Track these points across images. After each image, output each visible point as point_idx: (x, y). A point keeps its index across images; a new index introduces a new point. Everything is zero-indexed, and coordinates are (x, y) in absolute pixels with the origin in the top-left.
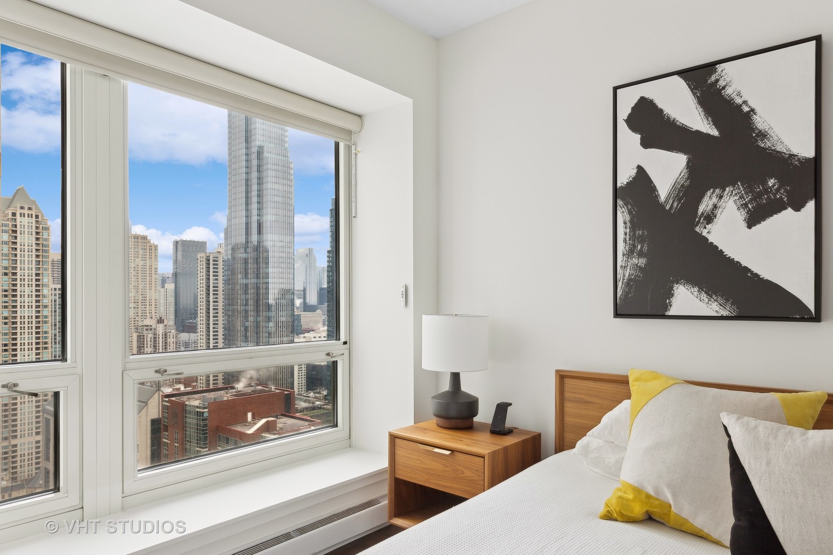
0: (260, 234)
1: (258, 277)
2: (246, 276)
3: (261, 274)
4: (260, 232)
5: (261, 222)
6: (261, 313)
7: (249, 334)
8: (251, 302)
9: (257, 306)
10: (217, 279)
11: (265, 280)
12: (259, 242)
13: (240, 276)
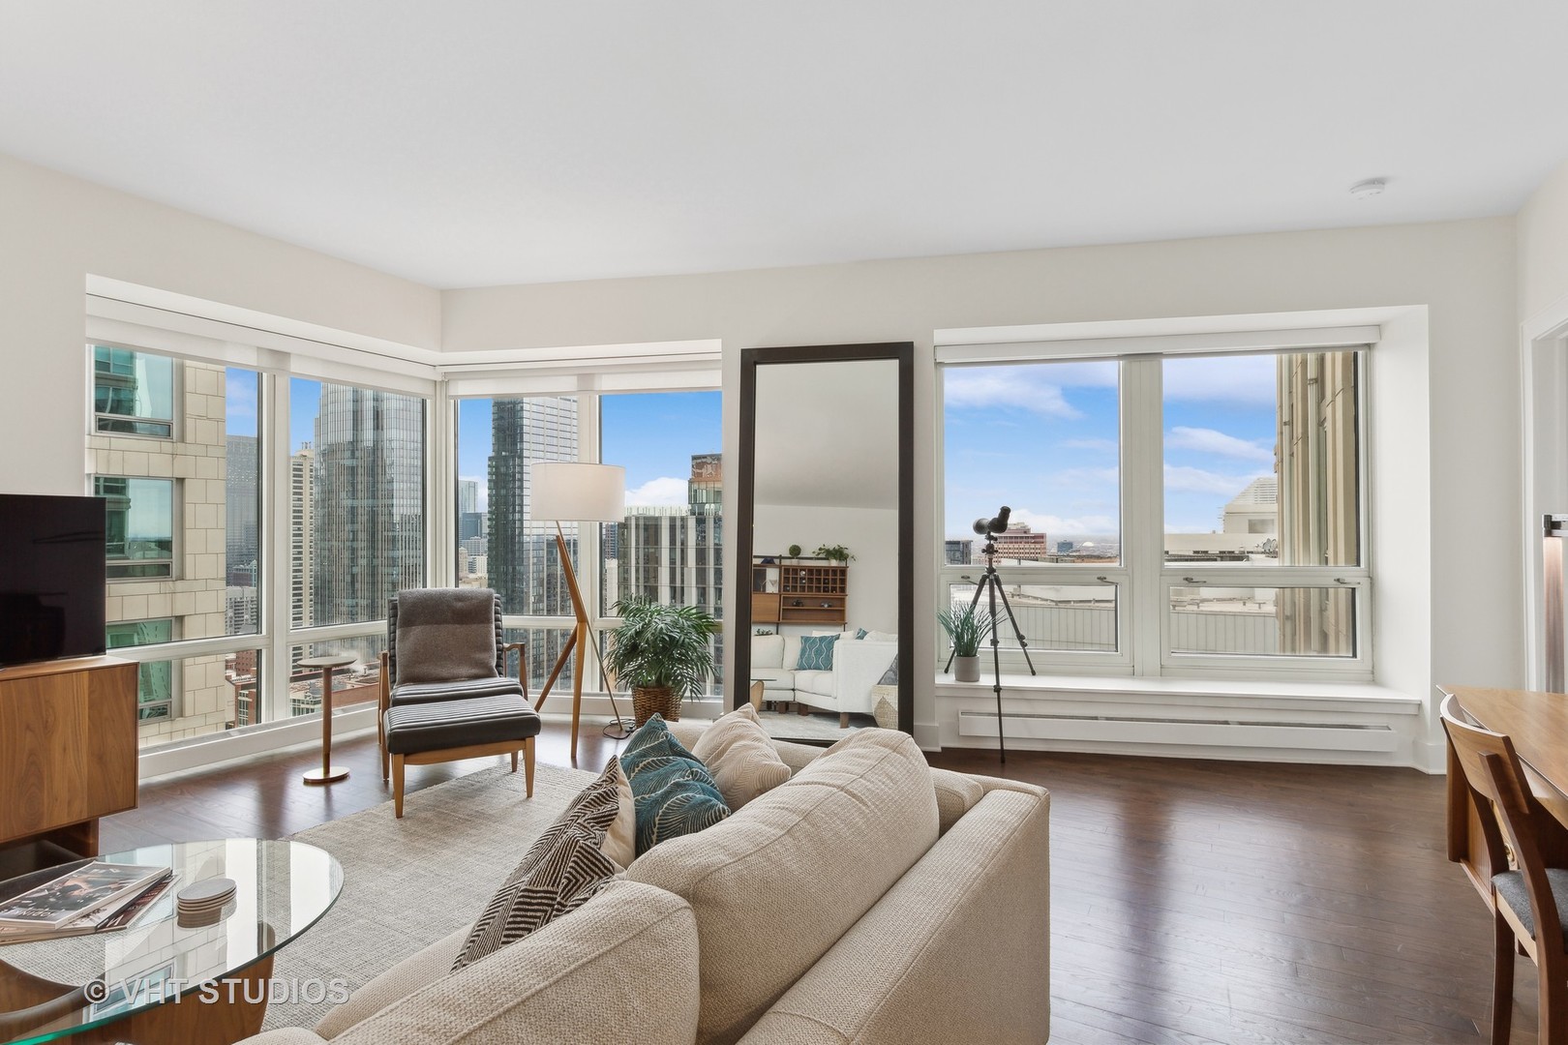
0: (378, 428)
1: (374, 497)
2: (354, 494)
3: (380, 492)
4: (378, 426)
5: (380, 410)
6: (380, 552)
7: (358, 586)
8: (362, 536)
9: (373, 542)
10: (300, 500)
11: (387, 502)
12: (376, 442)
13: (343, 495)
